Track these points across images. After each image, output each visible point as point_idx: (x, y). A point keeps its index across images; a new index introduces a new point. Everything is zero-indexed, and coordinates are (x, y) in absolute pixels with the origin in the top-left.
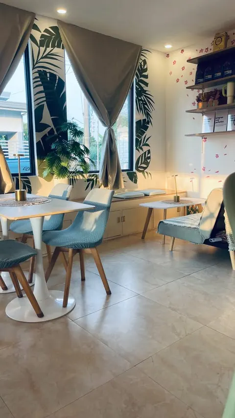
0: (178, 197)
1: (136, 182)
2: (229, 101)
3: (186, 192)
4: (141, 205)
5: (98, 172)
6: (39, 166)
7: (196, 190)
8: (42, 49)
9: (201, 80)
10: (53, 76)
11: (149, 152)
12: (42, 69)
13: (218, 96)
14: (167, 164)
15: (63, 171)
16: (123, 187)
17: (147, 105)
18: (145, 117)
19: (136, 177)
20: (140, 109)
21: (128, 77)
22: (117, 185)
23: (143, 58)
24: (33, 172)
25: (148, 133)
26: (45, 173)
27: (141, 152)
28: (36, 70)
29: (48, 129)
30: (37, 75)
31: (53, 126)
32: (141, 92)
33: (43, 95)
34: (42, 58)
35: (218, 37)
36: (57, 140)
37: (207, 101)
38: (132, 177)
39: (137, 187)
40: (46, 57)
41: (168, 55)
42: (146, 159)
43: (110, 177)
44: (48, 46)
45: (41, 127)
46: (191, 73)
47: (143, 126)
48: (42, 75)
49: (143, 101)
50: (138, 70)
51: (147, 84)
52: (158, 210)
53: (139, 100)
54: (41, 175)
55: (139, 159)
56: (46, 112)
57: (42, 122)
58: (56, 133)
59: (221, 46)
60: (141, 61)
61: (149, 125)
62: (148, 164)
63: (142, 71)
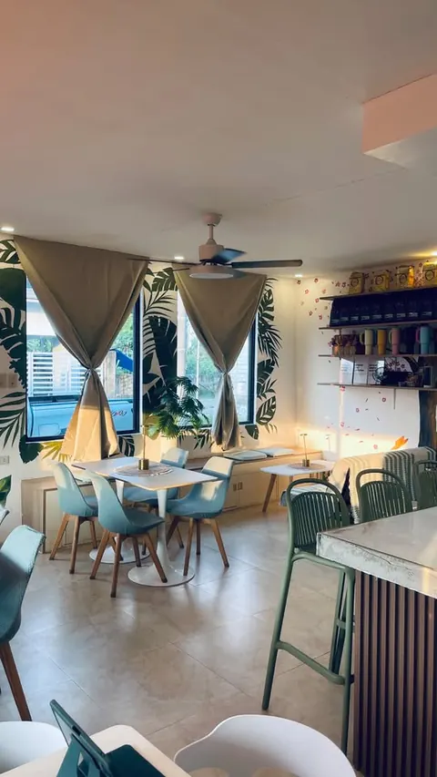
0: (308, 461)
1: (256, 437)
2: (367, 350)
3: (321, 452)
4: (262, 469)
5: (211, 426)
6: (144, 422)
7: (333, 449)
8: (155, 293)
9: (336, 321)
10: (164, 321)
11: (274, 399)
12: (153, 315)
13: (355, 342)
14: (298, 411)
15: (174, 430)
16: (240, 445)
17: (271, 342)
18: (269, 358)
19: (257, 431)
20: (262, 348)
21: (251, 313)
22: (233, 442)
23: (268, 288)
24: (136, 429)
25: (272, 377)
26: (152, 431)
27: (264, 400)
28: (147, 317)
29: (157, 380)
30: (148, 321)
31: (161, 376)
32: (265, 328)
33: (153, 342)
34: (154, 303)
35: (354, 277)
36: (166, 392)
37: (344, 345)
38: (253, 431)
39: (258, 444)
40: (158, 301)
41: (299, 282)
42: (270, 409)
43: (224, 433)
44: (160, 290)
45: (148, 378)
46: (326, 308)
47: (266, 368)
48: (153, 321)
49: (268, 338)
50: (262, 303)
51: (272, 318)
52: (283, 476)
53: (262, 338)
54: (146, 433)
55: (260, 409)
56: (155, 360)
57: (150, 372)
58: (164, 383)
59: (357, 290)
60: (265, 292)
61: (275, 367)
62: (272, 414)
63: (267, 303)
